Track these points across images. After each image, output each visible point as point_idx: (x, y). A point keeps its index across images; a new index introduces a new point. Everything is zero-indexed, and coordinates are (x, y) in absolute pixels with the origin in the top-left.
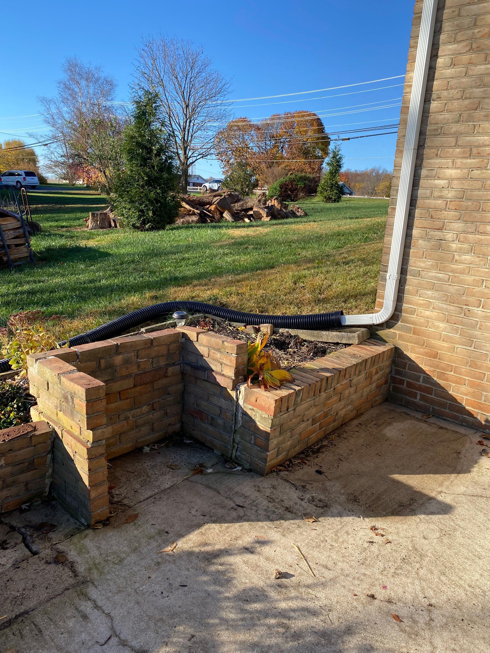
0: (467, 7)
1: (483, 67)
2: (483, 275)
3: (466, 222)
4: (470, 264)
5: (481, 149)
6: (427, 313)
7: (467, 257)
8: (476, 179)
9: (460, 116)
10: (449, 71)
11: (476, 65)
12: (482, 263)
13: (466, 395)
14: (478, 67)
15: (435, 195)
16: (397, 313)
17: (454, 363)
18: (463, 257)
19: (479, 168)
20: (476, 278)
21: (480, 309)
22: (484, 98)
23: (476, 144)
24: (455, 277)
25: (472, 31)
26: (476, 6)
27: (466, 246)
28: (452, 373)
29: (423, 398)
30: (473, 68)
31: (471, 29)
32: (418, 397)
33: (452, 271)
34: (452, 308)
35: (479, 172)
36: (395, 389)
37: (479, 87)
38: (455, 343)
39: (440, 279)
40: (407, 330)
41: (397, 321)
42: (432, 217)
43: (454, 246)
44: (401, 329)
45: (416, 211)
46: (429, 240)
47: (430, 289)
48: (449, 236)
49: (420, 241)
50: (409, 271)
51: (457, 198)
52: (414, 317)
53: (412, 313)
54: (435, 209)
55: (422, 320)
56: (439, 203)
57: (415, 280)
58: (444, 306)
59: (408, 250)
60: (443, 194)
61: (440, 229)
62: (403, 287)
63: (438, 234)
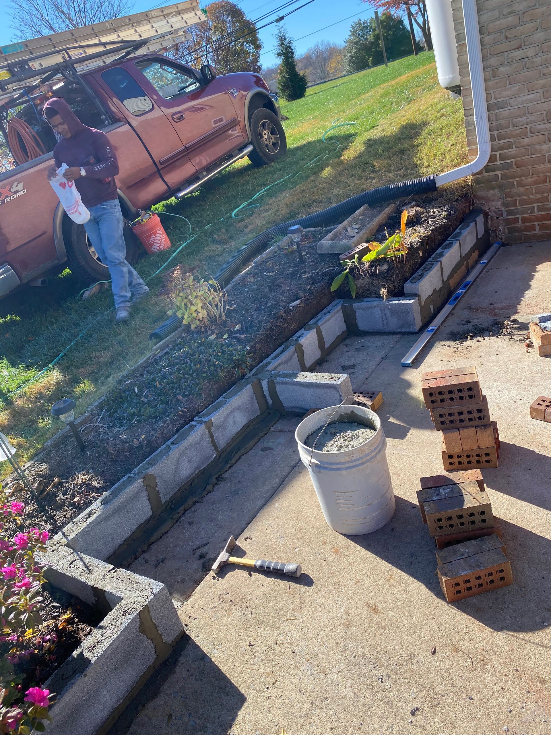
3: (545, 29)
6: (526, 140)
15: (504, 13)
16: (494, 153)
29: (542, 227)
32: (537, 228)
33: (543, 87)
36: (511, 230)
39: (530, 101)
40: (509, 166)
41: (497, 161)
42: (507, 38)
43: (538, 60)
44: (503, 167)
45: (488, 39)
46: (510, 63)
47: (524, 115)
48: (530, 52)
49: (501, 69)
50: (496, 104)
51: (530, 7)
52: (513, 151)
53: (510, 147)
54: (509, 28)
55: (523, 150)
56: (510, 20)
57: (505, 112)
58: (543, 126)
59: (490, 83)
60: (514, 9)
61: (519, 48)
62: (494, 124)
63: (518, 54)
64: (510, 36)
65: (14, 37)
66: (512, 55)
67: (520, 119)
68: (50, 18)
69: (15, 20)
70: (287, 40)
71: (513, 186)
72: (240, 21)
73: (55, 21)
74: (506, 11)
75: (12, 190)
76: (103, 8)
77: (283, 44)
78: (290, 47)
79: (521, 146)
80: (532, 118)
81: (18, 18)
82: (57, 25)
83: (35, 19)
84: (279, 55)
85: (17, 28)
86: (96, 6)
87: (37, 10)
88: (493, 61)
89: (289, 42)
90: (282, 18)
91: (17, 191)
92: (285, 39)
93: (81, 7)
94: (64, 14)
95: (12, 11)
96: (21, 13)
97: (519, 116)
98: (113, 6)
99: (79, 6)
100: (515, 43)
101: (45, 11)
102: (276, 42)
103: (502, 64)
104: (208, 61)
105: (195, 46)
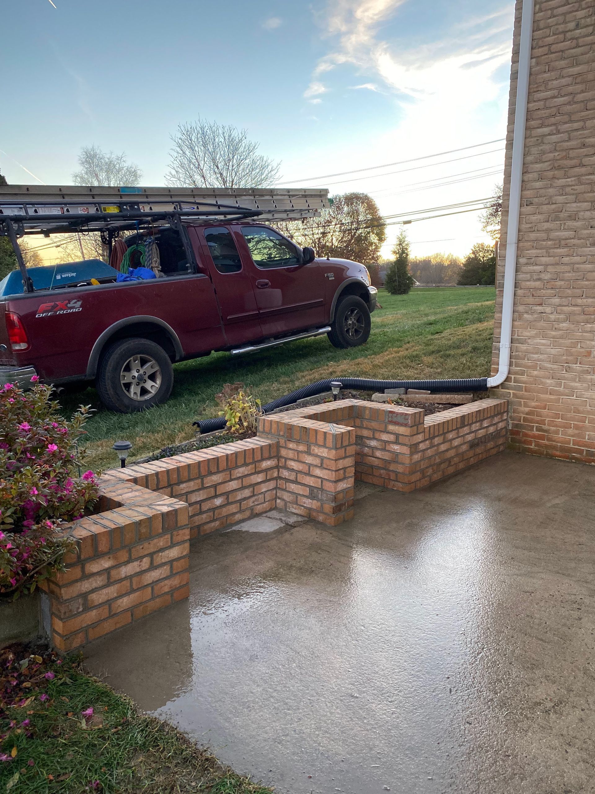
0: (548, 137)
1: (564, 180)
2: (578, 338)
3: (561, 297)
4: (567, 330)
5: (568, 241)
6: (535, 373)
7: (565, 325)
8: (566, 264)
9: (549, 216)
10: (538, 183)
11: (558, 179)
12: (576, 328)
13: (572, 436)
14: (560, 180)
15: (534, 278)
16: (510, 376)
17: (561, 411)
18: (561, 325)
19: (568, 256)
20: (573, 341)
21: (578, 365)
22: (567, 203)
23: (564, 237)
24: (556, 341)
25: (553, 154)
26: (555, 136)
27: (562, 316)
28: (560, 420)
29: (537, 445)
30: (556, 181)
31: (552, 153)
32: (533, 444)
33: (553, 338)
34: (556, 366)
35: (568, 258)
36: (513, 440)
37: (562, 195)
38: (559, 395)
39: (543, 345)
40: (520, 389)
41: (511, 382)
42: (533, 295)
43: (552, 317)
44: (515, 388)
45: (520, 292)
46: (532, 314)
47: (536, 353)
48: (548, 310)
49: (525, 315)
50: (517, 339)
51: (553, 279)
52: (524, 378)
53: (523, 374)
54: (535, 289)
55: (532, 379)
56: (538, 284)
57: (523, 347)
58: (549, 365)
59: (516, 323)
60: (541, 277)
61: (541, 305)
62: (514, 354)
63: (539, 308)
64: (535, 295)
65: (169, 174)
66: (535, 308)
67: (534, 356)
68: (205, 168)
69: (175, 162)
70: (406, 242)
71: (520, 405)
72: (372, 214)
73: (208, 172)
74: (535, 277)
75: (69, 305)
76: (253, 173)
77: (400, 244)
78: (406, 249)
79: (531, 376)
80: (541, 357)
81: (178, 161)
82: (209, 175)
83: (192, 166)
84: (395, 252)
85: (174, 168)
86: (248, 171)
87: (197, 159)
88: (521, 308)
89: (407, 245)
90: (409, 222)
91: (73, 308)
92: (404, 241)
93: (235, 167)
94: (218, 168)
95: (175, 154)
96: (182, 158)
97: (533, 353)
98: (262, 174)
99: (233, 166)
100: (537, 300)
101: (203, 162)
102: (396, 242)
103: (527, 312)
104: (332, 239)
105: (325, 223)
